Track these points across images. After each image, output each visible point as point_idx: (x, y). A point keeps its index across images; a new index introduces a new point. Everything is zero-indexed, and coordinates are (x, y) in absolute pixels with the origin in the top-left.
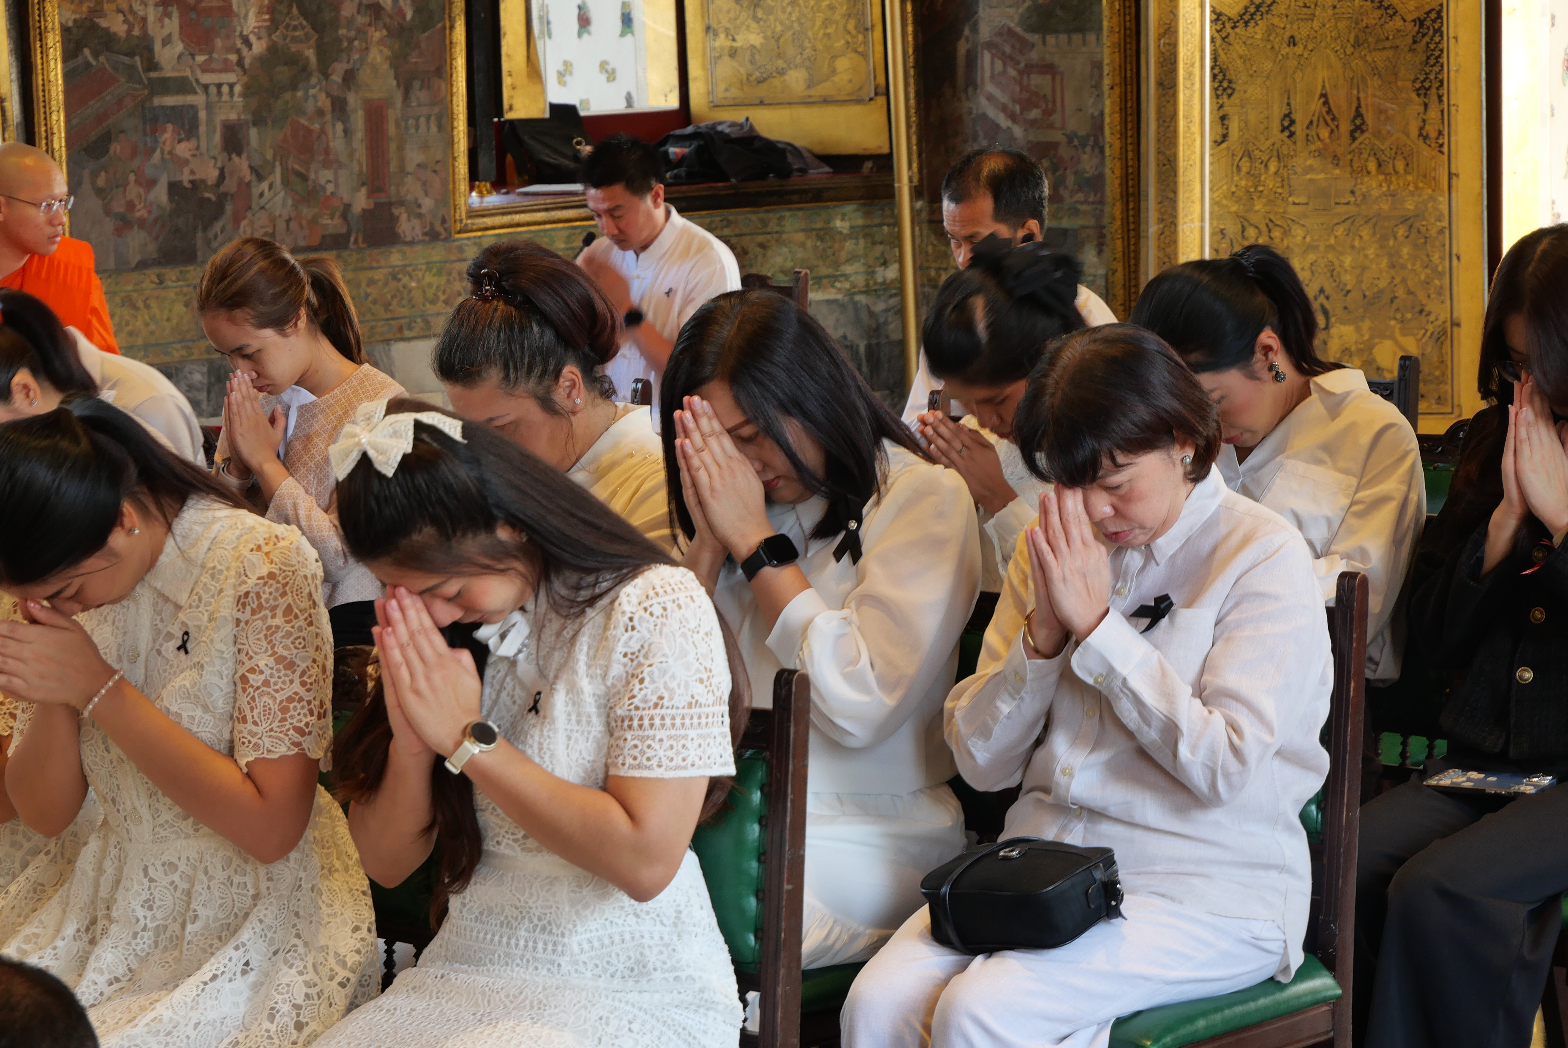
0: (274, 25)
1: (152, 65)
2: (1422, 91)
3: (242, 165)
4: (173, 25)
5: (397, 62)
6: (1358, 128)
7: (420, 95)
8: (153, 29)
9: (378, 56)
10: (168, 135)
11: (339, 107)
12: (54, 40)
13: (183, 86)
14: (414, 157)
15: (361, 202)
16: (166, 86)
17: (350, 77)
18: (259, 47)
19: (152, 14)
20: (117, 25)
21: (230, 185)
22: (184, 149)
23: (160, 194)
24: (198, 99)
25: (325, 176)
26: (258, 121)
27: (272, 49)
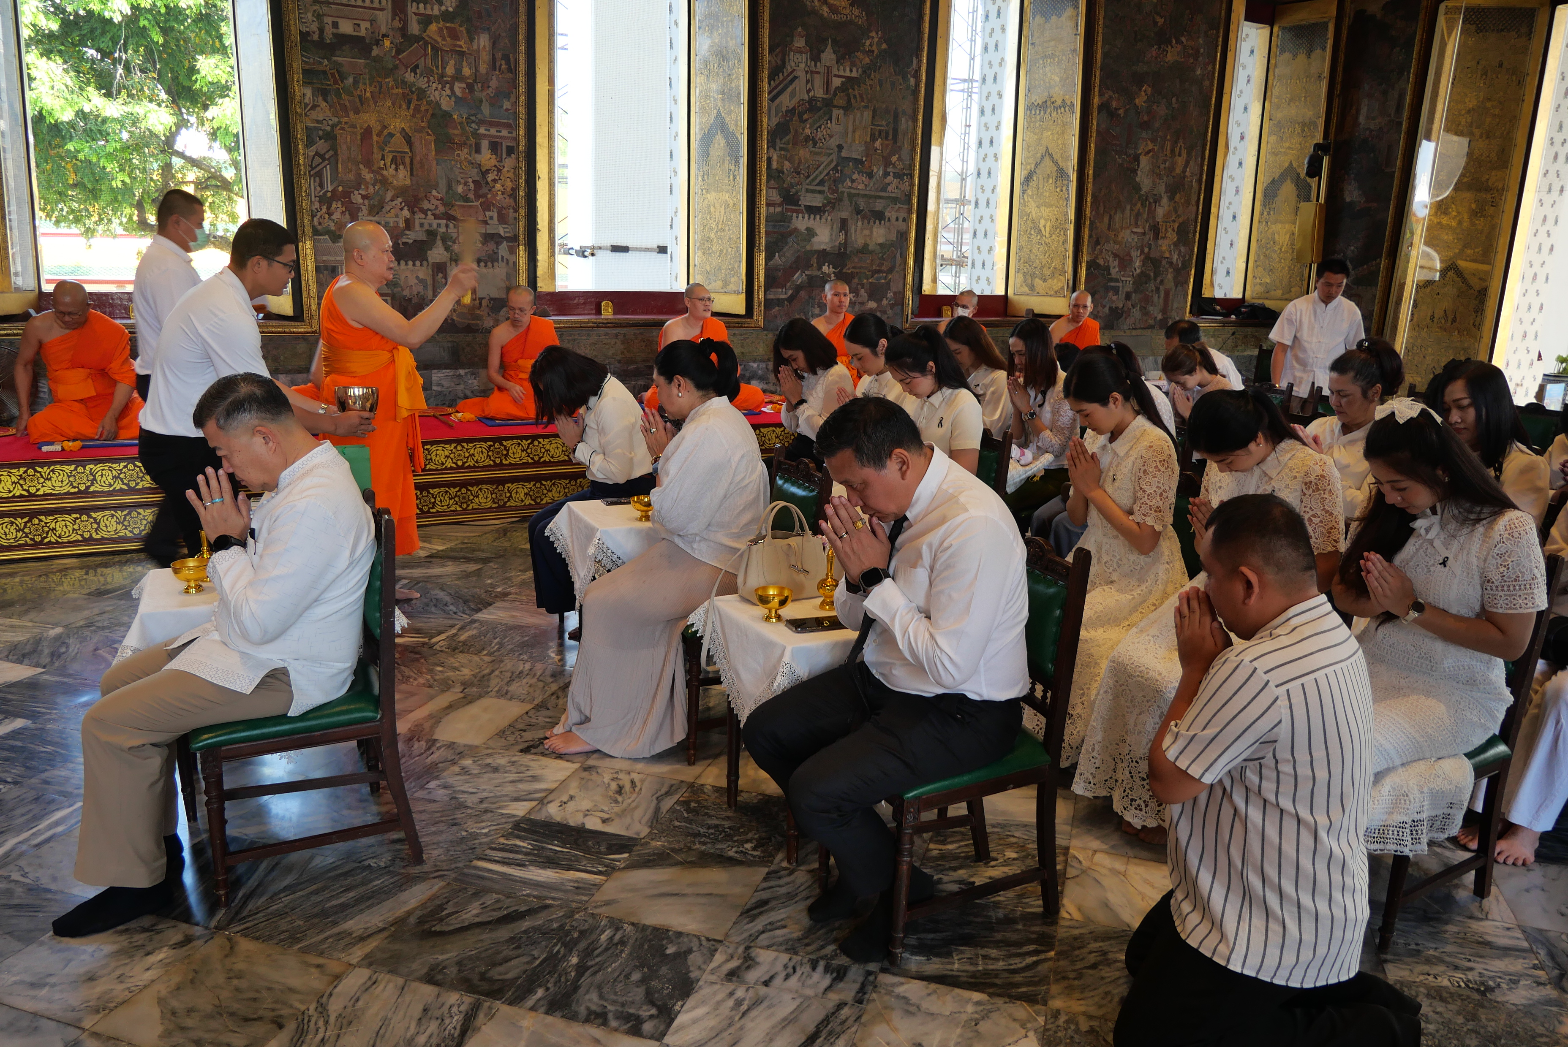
0: (1143, 265)
1: (1109, 274)
2: (1476, 312)
3: (1129, 303)
4: (1116, 263)
5: (1175, 278)
6: (1454, 320)
7: (1179, 288)
8: (1112, 265)
9: (1170, 276)
10: (1111, 294)
11: (1158, 289)
12: (1084, 265)
13: (1117, 280)
14: (1176, 305)
15: (1160, 316)
16: (1112, 280)
17: (1162, 282)
18: (1138, 271)
19: (1111, 259)
20: (1101, 262)
21: (1125, 309)
22: (1114, 298)
23: (1107, 310)
24: (1120, 284)
25: (1151, 308)
26: (1135, 292)
27: (1142, 272)
